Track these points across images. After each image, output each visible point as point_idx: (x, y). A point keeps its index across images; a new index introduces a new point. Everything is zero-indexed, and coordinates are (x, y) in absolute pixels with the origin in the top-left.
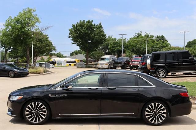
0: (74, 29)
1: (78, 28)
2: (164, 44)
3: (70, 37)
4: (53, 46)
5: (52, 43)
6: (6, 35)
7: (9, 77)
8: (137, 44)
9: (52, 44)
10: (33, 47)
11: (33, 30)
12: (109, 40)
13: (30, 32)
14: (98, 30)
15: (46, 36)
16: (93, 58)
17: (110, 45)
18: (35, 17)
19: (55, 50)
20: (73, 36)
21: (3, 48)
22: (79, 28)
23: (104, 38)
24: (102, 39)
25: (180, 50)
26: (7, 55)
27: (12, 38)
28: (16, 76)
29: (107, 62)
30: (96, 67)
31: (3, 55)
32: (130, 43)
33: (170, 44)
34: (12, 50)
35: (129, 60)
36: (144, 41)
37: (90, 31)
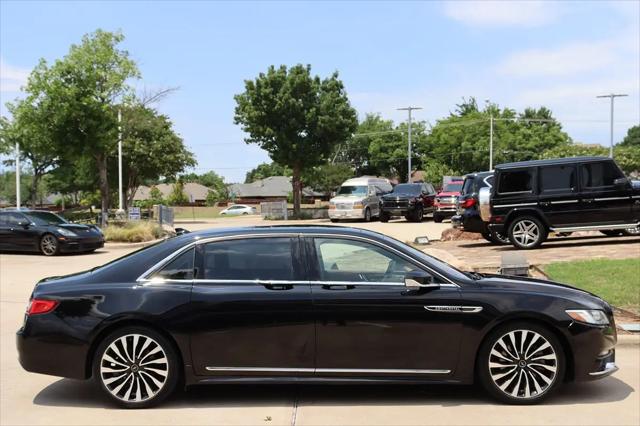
0: (252, 95)
1: (264, 91)
2: (549, 138)
3: (238, 120)
4: (185, 152)
5: (184, 144)
6: (32, 120)
7: (42, 254)
8: (460, 140)
9: (182, 147)
10: (123, 157)
11: (117, 100)
12: (368, 129)
13: (109, 109)
14: (328, 96)
15: (162, 118)
16: (318, 187)
17: (372, 143)
18: (121, 58)
19: (192, 163)
20: (250, 118)
21: (29, 160)
22: (267, 91)
23: (350, 121)
24: (342, 126)
25: (601, 155)
26: (42, 184)
27: (50, 130)
28: (62, 251)
29: (361, 199)
30: (325, 216)
31: (30, 183)
32: (439, 136)
33: (569, 136)
34: (56, 166)
35: (430, 190)
36: (482, 127)
37: (305, 100)
